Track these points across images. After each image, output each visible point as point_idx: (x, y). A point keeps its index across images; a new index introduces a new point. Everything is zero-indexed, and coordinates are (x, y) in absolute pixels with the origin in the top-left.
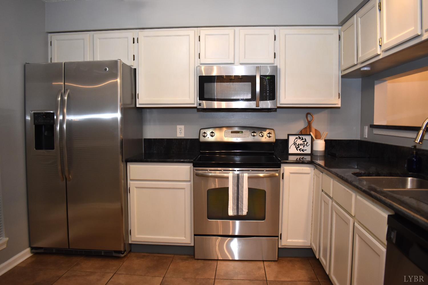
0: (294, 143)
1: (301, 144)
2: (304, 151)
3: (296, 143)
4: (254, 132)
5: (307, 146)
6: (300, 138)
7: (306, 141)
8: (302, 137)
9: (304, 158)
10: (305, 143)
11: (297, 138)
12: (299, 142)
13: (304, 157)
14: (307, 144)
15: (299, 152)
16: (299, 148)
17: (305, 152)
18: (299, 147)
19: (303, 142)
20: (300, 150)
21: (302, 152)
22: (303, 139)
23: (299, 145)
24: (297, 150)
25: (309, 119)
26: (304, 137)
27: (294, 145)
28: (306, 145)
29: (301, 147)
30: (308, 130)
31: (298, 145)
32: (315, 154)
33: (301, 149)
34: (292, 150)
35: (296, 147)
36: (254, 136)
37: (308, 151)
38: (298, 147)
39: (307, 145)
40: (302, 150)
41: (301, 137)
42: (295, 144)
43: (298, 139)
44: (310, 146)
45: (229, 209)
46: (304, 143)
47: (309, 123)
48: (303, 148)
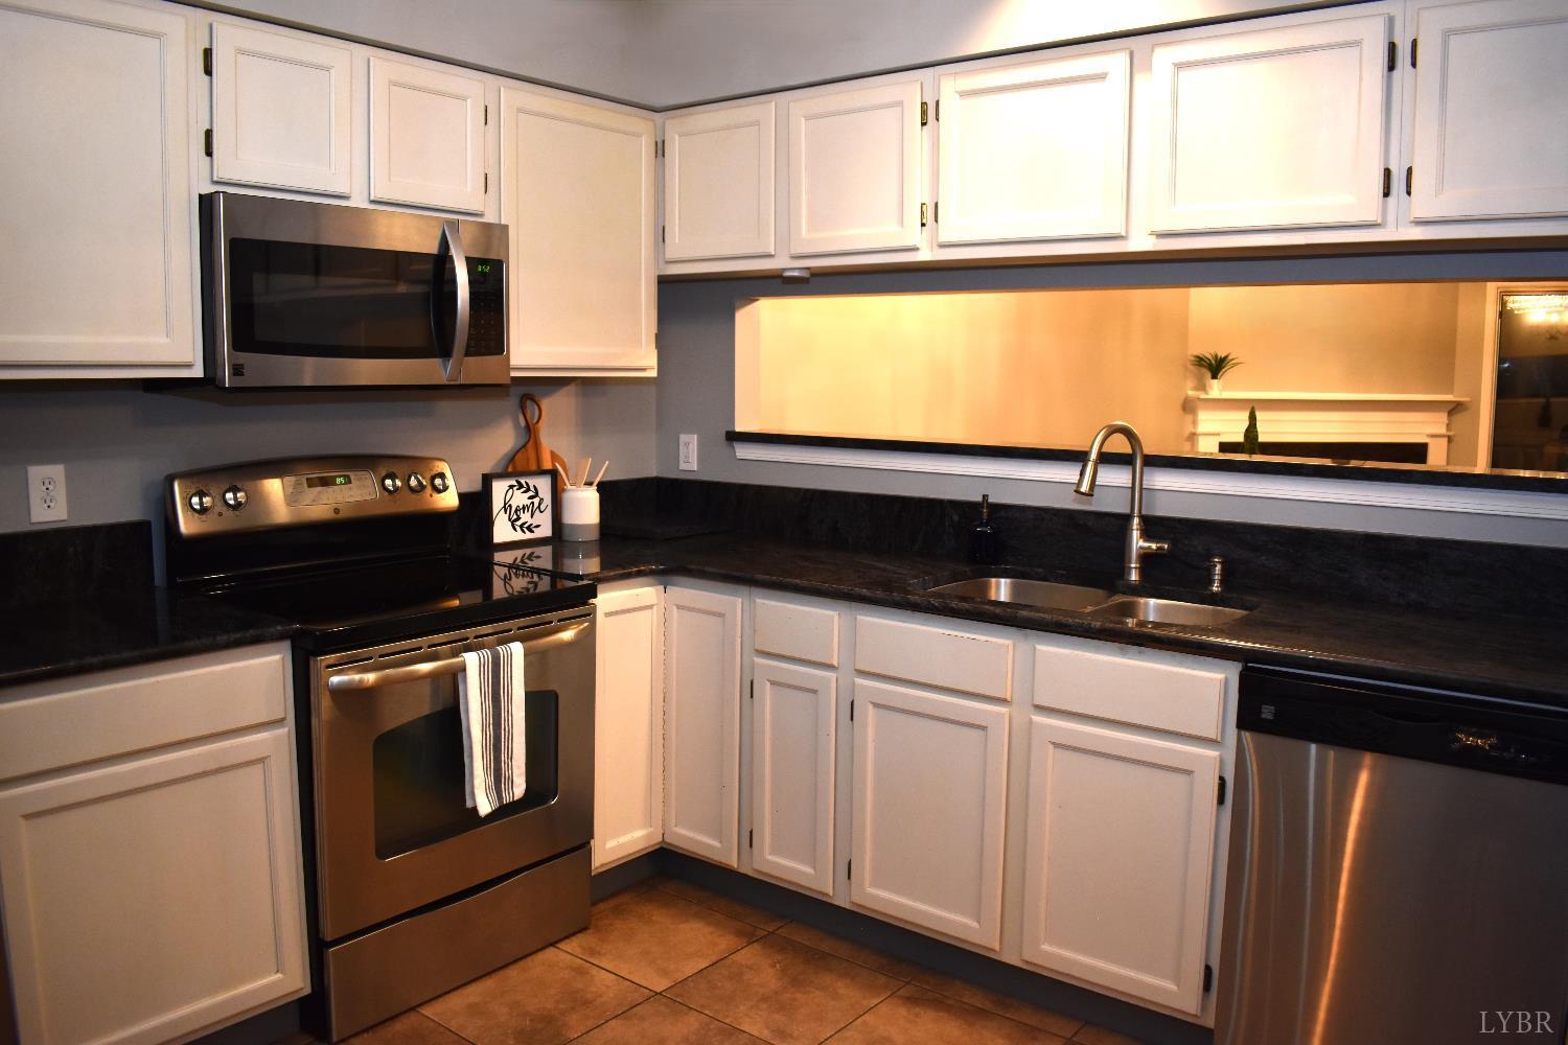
0: (504, 507)
1: (524, 508)
2: (533, 532)
3: (510, 506)
4: (391, 476)
5: (540, 511)
6: (521, 486)
7: (537, 495)
8: (526, 483)
10: (536, 501)
11: (511, 487)
12: (520, 499)
13: (533, 553)
14: (540, 504)
15: (519, 536)
16: (519, 523)
17: (539, 533)
18: (518, 518)
19: (530, 498)
20: (521, 527)
21: (528, 536)
22: (528, 490)
23: (520, 510)
24: (515, 530)
26: (532, 481)
27: (506, 513)
28: (539, 507)
29: (525, 517)
30: (532, 453)
31: (516, 511)
32: (567, 535)
33: (525, 526)
34: (503, 532)
35: (510, 520)
37: (545, 531)
38: (515, 517)
39: (542, 508)
40: (529, 529)
41: (523, 481)
42: (506, 507)
43: (515, 489)
44: (548, 514)
46: (533, 503)
47: (530, 432)
48: (530, 521)
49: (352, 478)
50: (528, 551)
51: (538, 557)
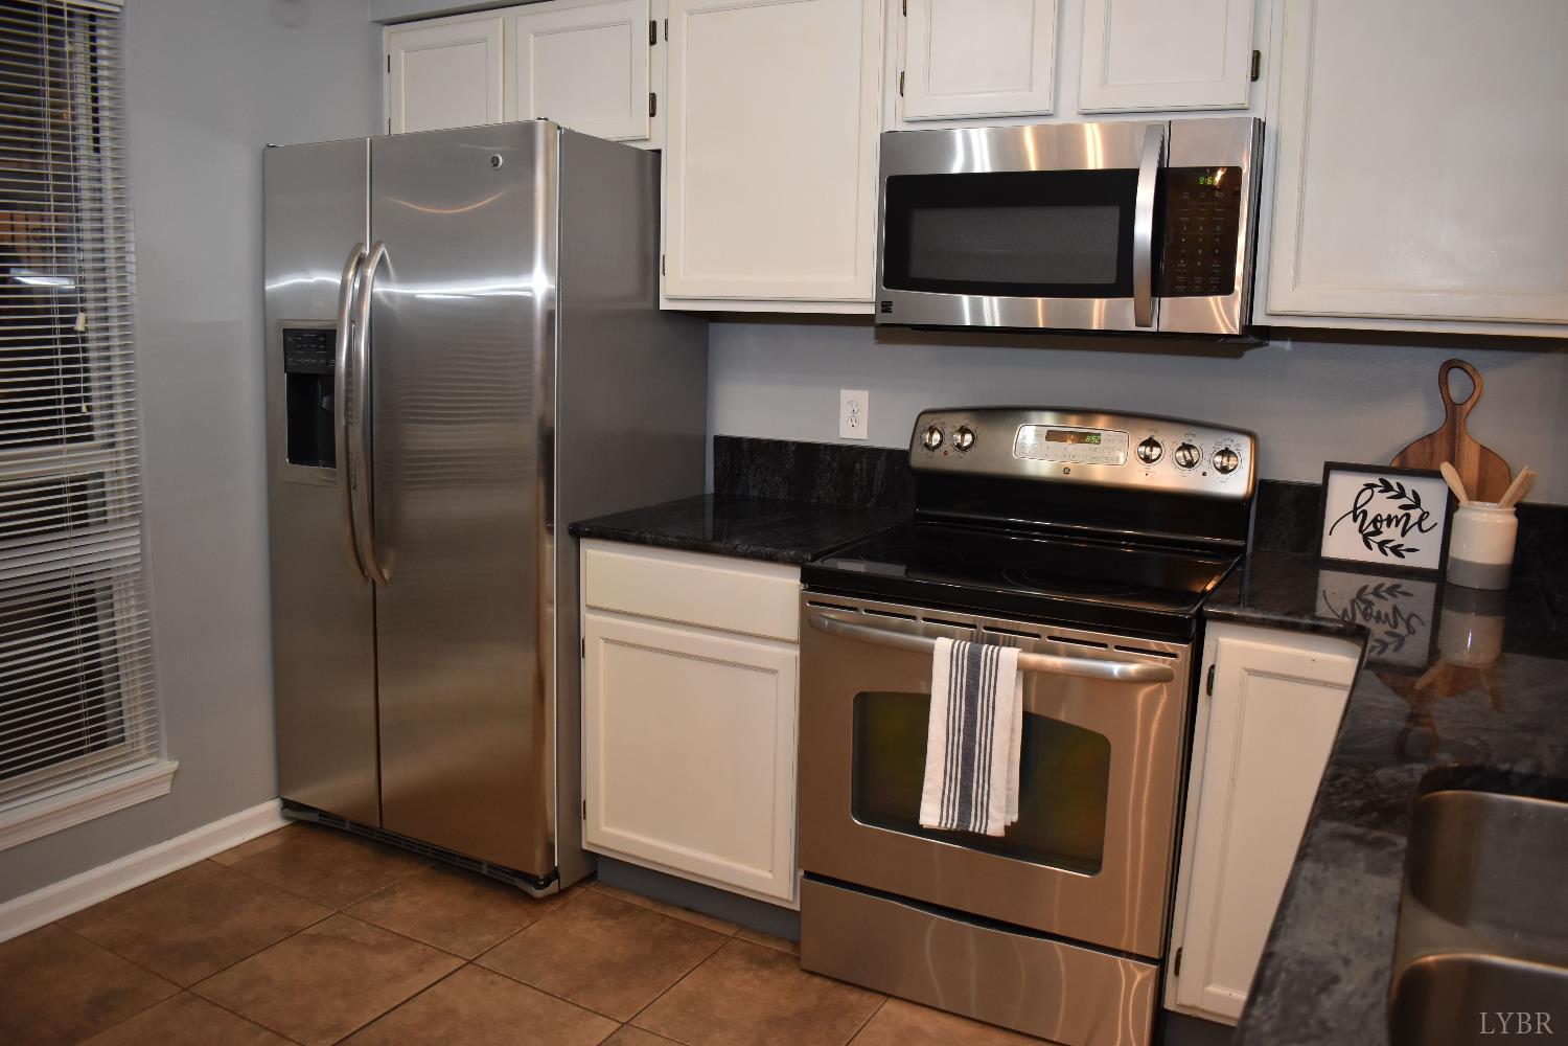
0: (1354, 511)
1: (1389, 520)
2: (1403, 557)
3: (1365, 513)
4: (1151, 443)
5: (1421, 530)
6: (1387, 488)
7: (1417, 504)
8: (1399, 485)
9: (1399, 590)
10: (1415, 514)
11: (1370, 486)
12: (1383, 505)
13: (1398, 586)
14: (1421, 519)
15: (1374, 556)
16: (1379, 539)
17: (1410, 561)
18: (1378, 532)
19: (1403, 507)
20: (1381, 545)
21: (1391, 559)
22: (1402, 494)
23: (1381, 521)
24: (1370, 547)
25: (1455, 393)
26: (1410, 485)
27: (1355, 520)
28: (1419, 523)
29: (1391, 533)
30: (1441, 447)
31: (1375, 521)
32: (1456, 578)
33: (1390, 545)
34: (1341, 541)
35: (1361, 531)
36: (1147, 459)
37: (1428, 559)
38: (1371, 529)
39: (1425, 525)
40: (1396, 551)
41: (1393, 481)
42: (1357, 513)
43: (1376, 490)
44: (1439, 531)
45: (925, 796)
46: (1408, 516)
47: (1454, 415)
48: (1399, 540)
49: (1102, 438)
50: (1388, 582)
51: (1406, 594)
